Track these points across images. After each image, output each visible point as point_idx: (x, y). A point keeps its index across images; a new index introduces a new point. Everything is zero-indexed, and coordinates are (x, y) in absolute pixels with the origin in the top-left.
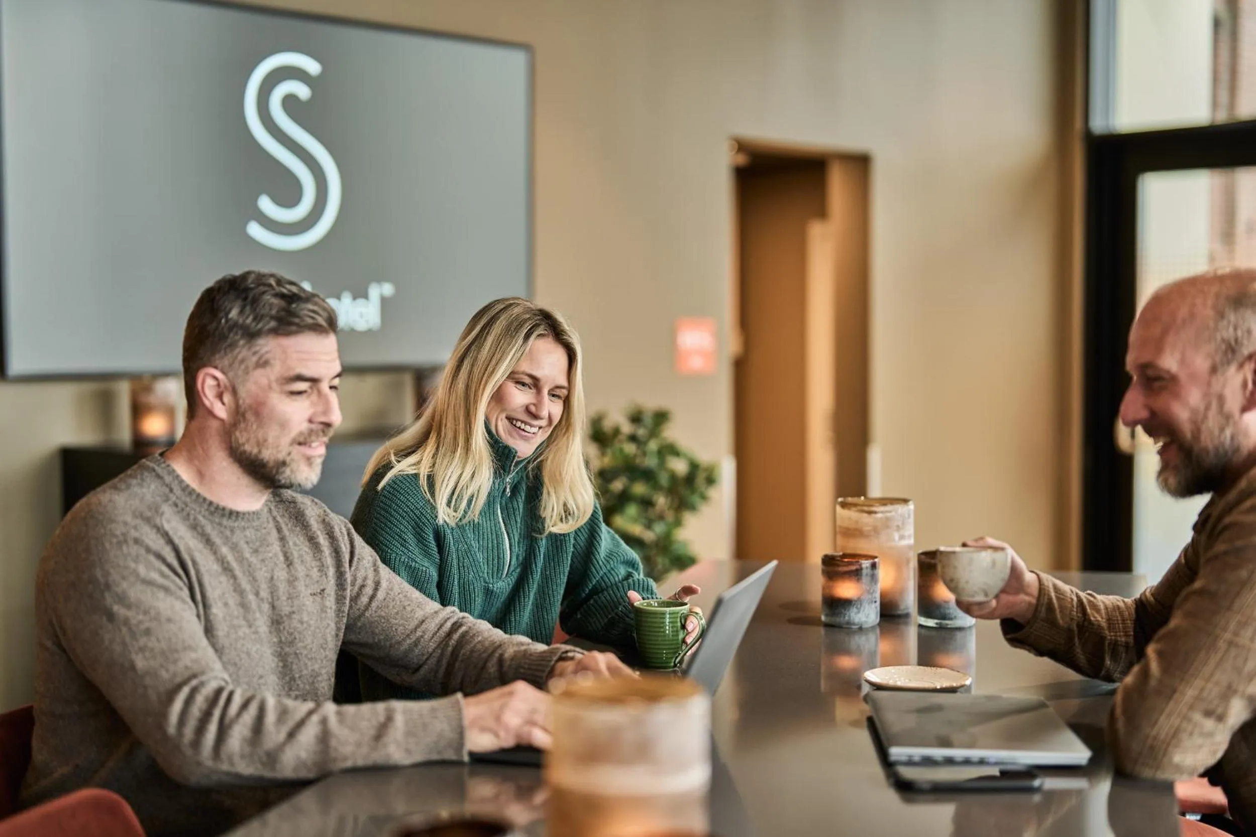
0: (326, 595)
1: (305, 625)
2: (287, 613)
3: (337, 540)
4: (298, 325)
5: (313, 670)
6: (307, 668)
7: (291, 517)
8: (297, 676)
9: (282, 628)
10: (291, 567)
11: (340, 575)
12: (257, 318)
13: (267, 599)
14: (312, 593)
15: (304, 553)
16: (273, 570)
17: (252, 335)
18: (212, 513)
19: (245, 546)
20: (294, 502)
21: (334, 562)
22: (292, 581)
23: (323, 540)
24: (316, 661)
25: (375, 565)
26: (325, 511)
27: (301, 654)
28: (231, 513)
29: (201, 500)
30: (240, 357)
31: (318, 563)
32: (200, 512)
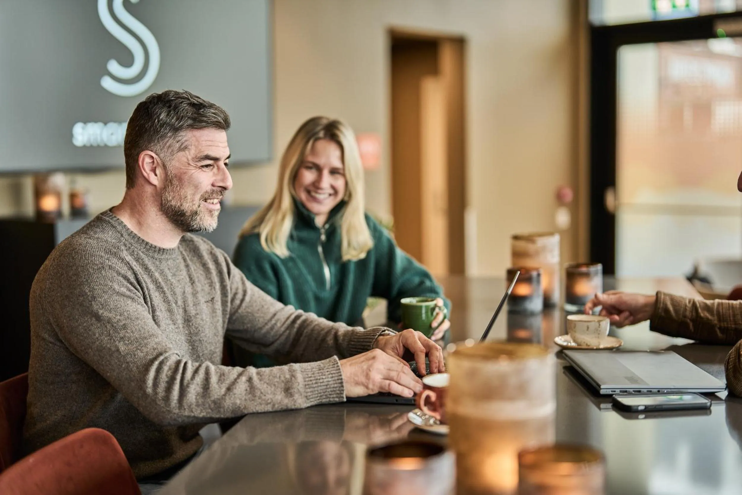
0: (215, 302)
1: (204, 322)
2: (194, 314)
3: (221, 265)
4: (205, 122)
5: (211, 350)
6: (207, 349)
7: (190, 251)
8: (201, 354)
9: (191, 324)
10: (194, 284)
11: (223, 288)
12: (179, 119)
13: (182, 306)
14: (206, 301)
15: (199, 275)
16: (184, 287)
17: (176, 130)
18: (148, 250)
19: (168, 271)
20: (192, 241)
21: (219, 279)
22: (195, 294)
23: (212, 266)
24: (212, 344)
25: (242, 280)
26: (211, 247)
27: (203, 341)
28: (160, 249)
29: (141, 241)
30: (168, 144)
31: (209, 281)
32: (140, 250)
